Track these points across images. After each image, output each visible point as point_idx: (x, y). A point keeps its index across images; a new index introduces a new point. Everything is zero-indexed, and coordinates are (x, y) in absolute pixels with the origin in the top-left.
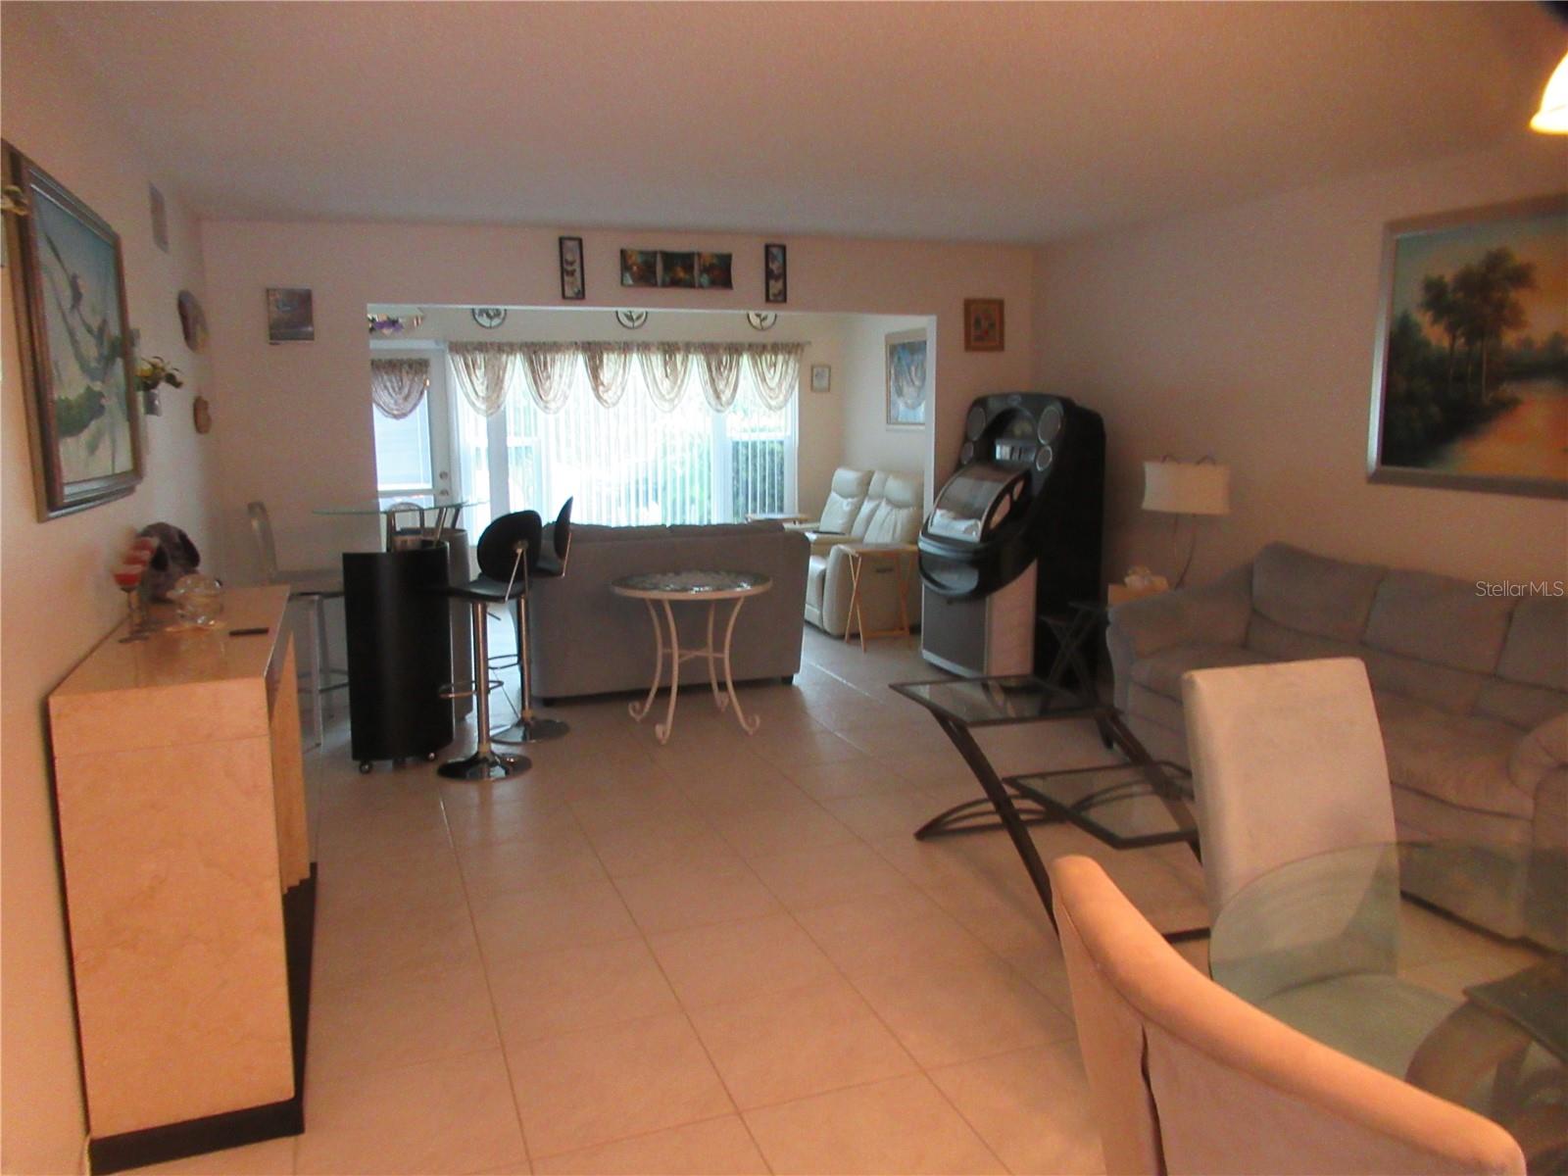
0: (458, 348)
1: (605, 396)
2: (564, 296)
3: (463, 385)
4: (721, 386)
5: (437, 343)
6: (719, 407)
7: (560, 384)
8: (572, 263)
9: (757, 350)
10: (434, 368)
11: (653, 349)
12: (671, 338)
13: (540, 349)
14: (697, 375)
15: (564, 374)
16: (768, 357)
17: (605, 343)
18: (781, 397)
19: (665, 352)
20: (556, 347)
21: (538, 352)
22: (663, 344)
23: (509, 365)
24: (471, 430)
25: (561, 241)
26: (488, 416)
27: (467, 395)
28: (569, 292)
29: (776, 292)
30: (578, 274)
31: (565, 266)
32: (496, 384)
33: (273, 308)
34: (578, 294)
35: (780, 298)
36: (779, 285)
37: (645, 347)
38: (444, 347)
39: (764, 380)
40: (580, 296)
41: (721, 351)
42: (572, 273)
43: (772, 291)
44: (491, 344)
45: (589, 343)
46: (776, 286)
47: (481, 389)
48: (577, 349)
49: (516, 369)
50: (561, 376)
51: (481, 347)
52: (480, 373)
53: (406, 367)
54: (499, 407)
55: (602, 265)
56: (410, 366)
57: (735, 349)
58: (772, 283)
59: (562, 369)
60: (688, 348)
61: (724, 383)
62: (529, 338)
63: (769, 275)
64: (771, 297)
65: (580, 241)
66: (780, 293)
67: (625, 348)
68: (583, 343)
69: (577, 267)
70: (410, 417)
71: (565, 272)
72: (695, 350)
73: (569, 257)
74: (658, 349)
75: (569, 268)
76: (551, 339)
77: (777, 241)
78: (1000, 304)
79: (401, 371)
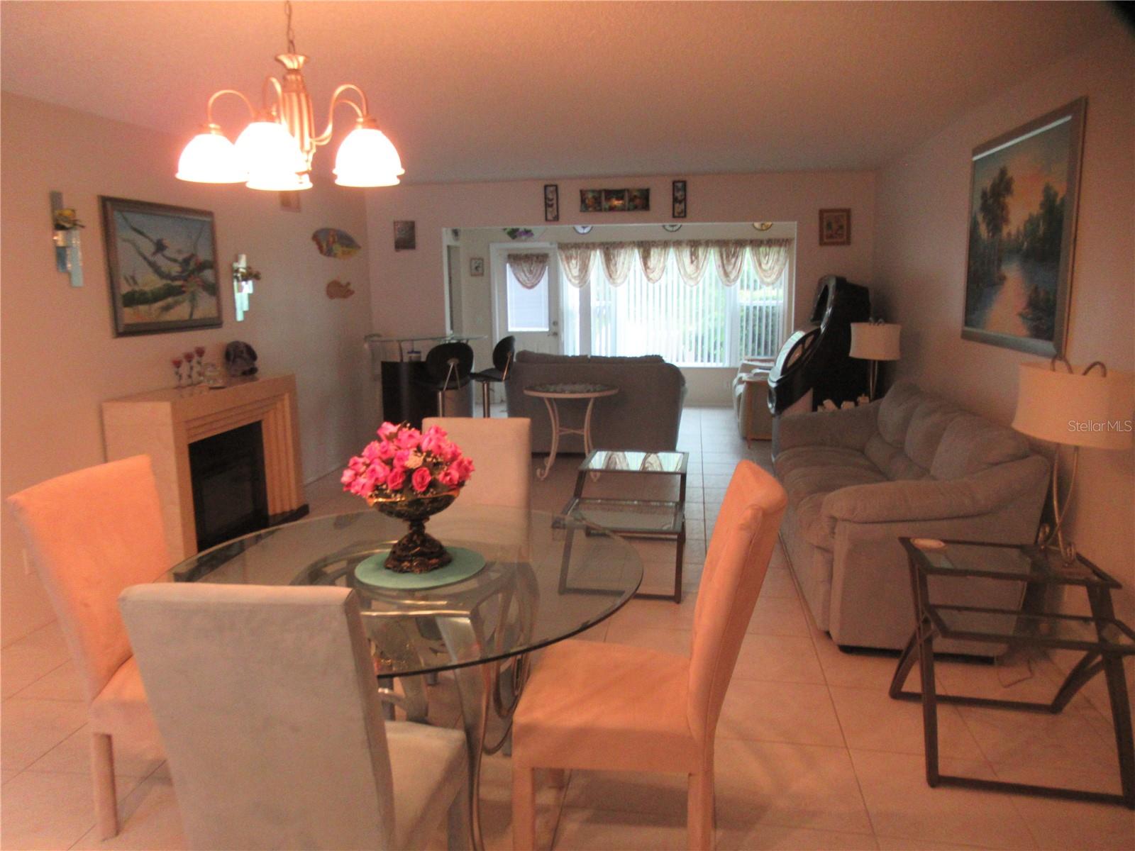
0: (564, 247)
1: (651, 276)
2: (546, 219)
3: (565, 269)
4: (729, 268)
5: (551, 244)
6: (728, 283)
7: (623, 267)
8: (552, 200)
9: (756, 244)
10: (552, 259)
11: (684, 245)
12: (695, 238)
13: (611, 246)
14: (713, 261)
15: (626, 262)
16: (762, 249)
17: (653, 242)
18: (774, 277)
19: (692, 246)
20: (621, 245)
21: (609, 249)
22: (690, 241)
23: (592, 257)
24: (571, 296)
25: (546, 187)
26: (580, 287)
27: (568, 277)
28: (550, 217)
29: (680, 210)
30: (555, 206)
31: (548, 202)
32: (584, 269)
33: (397, 233)
34: (554, 218)
35: (683, 215)
36: (682, 206)
37: (678, 244)
38: (555, 246)
39: (760, 265)
40: (556, 218)
41: (730, 245)
42: (552, 206)
43: (676, 210)
44: (582, 244)
45: (642, 242)
46: (680, 206)
47: (576, 272)
48: (635, 246)
49: (597, 258)
50: (623, 263)
51: (577, 246)
52: (574, 262)
53: (535, 258)
54: (585, 282)
55: (569, 201)
56: (537, 258)
57: (741, 244)
58: (677, 205)
59: (625, 259)
60: (708, 244)
61: (732, 266)
62: (604, 240)
63: (675, 200)
64: (676, 214)
65: (556, 186)
66: (682, 212)
67: (665, 244)
68: (638, 242)
69: (555, 202)
70: (536, 288)
71: (548, 205)
72: (712, 245)
73: (550, 196)
74: (687, 245)
75: (550, 203)
76: (618, 240)
77: (680, 178)
78: (848, 212)
79: (532, 260)
